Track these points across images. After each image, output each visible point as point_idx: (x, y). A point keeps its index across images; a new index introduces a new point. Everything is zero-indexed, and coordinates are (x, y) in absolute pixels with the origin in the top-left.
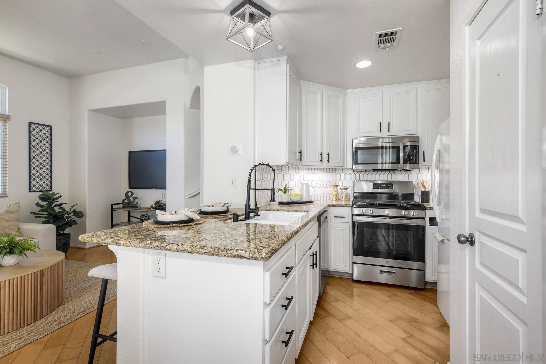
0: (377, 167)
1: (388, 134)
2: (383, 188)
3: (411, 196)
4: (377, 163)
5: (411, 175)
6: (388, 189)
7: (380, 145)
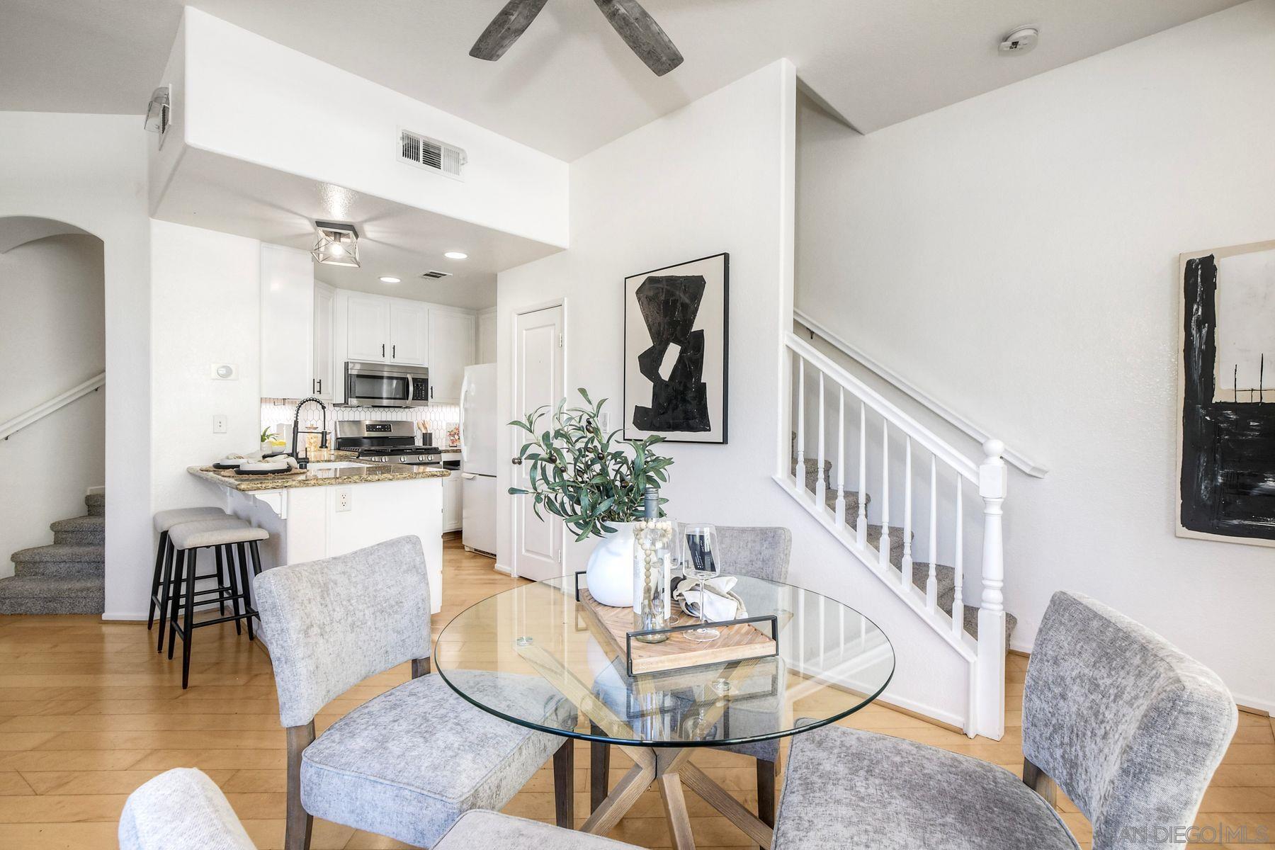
0: (382, 403)
1: (393, 360)
2: (379, 430)
3: (411, 440)
4: (382, 398)
5: (409, 414)
6: (386, 431)
7: (386, 374)
